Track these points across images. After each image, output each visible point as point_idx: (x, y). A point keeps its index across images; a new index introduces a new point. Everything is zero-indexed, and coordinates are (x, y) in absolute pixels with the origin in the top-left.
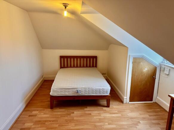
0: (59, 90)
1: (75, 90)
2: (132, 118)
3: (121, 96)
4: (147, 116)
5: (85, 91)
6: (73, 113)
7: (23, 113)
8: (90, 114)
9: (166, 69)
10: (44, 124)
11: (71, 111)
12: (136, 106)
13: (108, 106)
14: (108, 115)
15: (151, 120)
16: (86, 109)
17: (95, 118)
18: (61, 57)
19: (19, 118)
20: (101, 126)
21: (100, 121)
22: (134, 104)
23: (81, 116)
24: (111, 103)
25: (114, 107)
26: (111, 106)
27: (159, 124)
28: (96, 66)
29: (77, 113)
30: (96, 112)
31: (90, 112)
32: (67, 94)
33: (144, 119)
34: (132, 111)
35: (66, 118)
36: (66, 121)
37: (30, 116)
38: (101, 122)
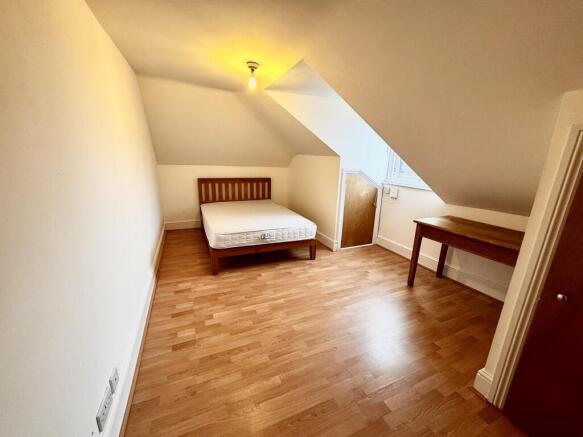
0: (230, 237)
1: (259, 235)
2: (355, 269)
3: (327, 240)
4: (372, 262)
5: (277, 234)
6: (260, 275)
7: (158, 291)
8: (290, 273)
9: (392, 190)
10: (216, 299)
11: (258, 273)
12: (353, 252)
13: (312, 257)
14: (317, 270)
15: (380, 266)
16: (278, 267)
17: (301, 276)
18: (202, 181)
19: (154, 299)
20: (315, 286)
21: (311, 279)
22: (347, 251)
23: (275, 278)
24: (317, 252)
25: (322, 258)
26: (317, 257)
27: (393, 270)
28: (269, 197)
29: (266, 275)
30: (298, 269)
31: (288, 270)
32: (245, 243)
33: (370, 267)
34: (350, 260)
35: (252, 285)
36: (255, 288)
37: (176, 292)
38: (313, 280)
